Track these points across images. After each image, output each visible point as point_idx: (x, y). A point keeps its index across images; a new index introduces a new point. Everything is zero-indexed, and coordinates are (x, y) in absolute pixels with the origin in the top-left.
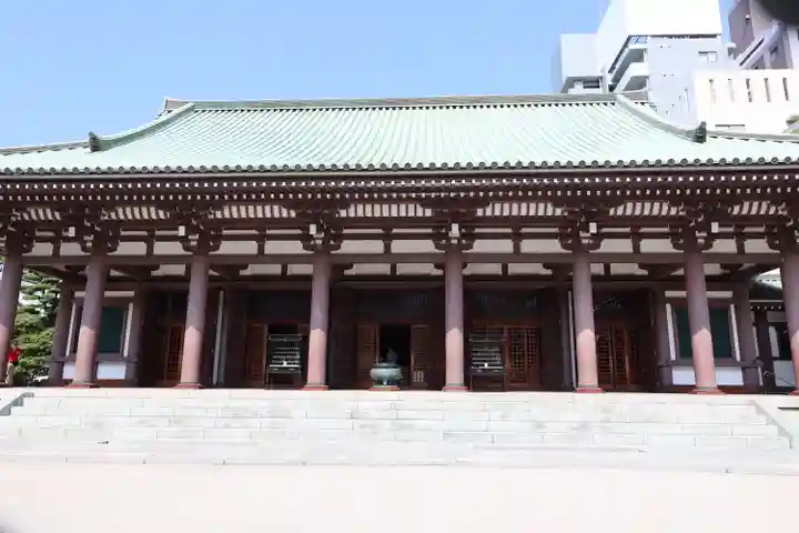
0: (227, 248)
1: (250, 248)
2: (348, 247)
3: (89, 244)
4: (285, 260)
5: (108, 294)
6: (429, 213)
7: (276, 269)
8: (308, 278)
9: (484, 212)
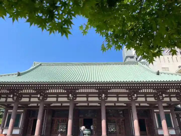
1: (55, 99)
3: (15, 99)
5: (18, 111)
6: (97, 91)
9: (110, 91)
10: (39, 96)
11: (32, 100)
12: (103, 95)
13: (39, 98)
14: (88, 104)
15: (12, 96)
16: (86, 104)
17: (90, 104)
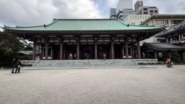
0: (65, 41)
2: (82, 41)
4: (73, 43)
7: (72, 44)
8: (76, 45)
10: (59, 39)
11: (56, 41)
12: (96, 39)
13: (59, 40)
14: (88, 44)
15: (43, 39)
16: (87, 44)
17: (89, 44)
